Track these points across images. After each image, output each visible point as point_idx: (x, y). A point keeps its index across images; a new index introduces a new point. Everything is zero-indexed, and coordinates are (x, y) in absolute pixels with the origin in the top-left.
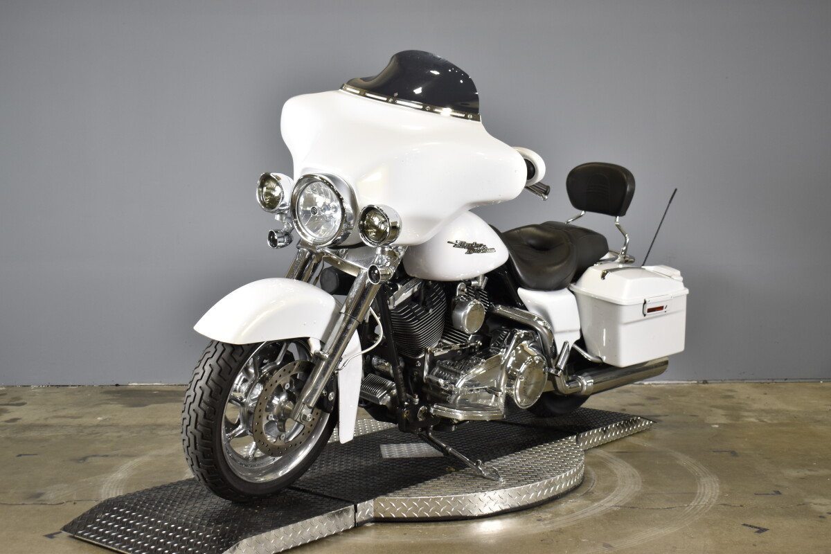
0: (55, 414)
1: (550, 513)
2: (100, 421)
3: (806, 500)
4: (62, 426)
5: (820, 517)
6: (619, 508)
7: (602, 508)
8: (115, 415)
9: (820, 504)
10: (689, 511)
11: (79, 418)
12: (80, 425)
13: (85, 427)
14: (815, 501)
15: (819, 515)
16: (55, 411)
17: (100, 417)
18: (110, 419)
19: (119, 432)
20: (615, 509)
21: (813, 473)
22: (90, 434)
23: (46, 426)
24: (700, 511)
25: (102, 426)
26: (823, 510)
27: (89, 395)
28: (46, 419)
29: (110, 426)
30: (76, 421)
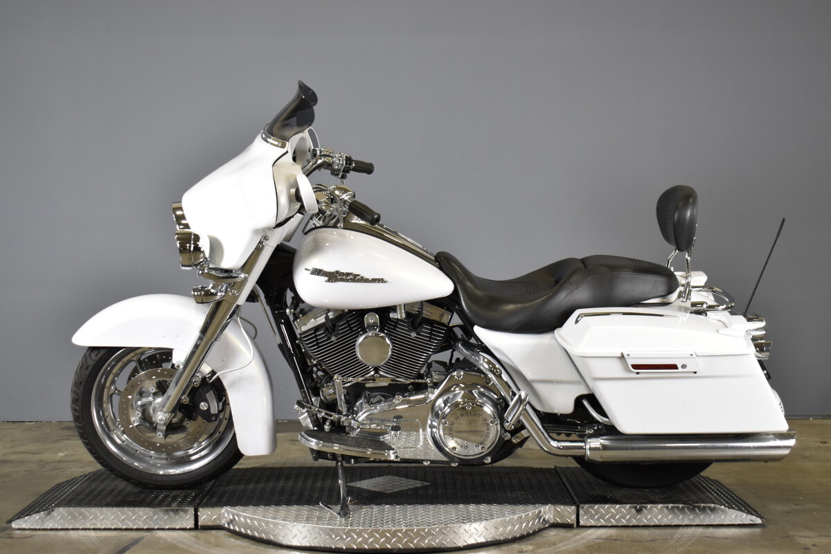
0: (13, 450)
1: (531, 544)
2: (62, 457)
3: (791, 533)
4: (22, 462)
5: (805, 548)
6: (602, 541)
7: (585, 541)
8: (78, 451)
9: (805, 537)
10: (672, 543)
11: (39, 453)
12: (41, 461)
13: (47, 463)
14: (800, 534)
15: (804, 547)
16: (13, 447)
17: (62, 452)
18: (72, 455)
19: (82, 467)
20: (598, 541)
21: (798, 507)
22: (53, 470)
23: (5, 462)
24: (684, 543)
25: (64, 462)
26: (808, 542)
27: (48, 431)
28: (5, 455)
29: (73, 461)
30: (37, 457)
